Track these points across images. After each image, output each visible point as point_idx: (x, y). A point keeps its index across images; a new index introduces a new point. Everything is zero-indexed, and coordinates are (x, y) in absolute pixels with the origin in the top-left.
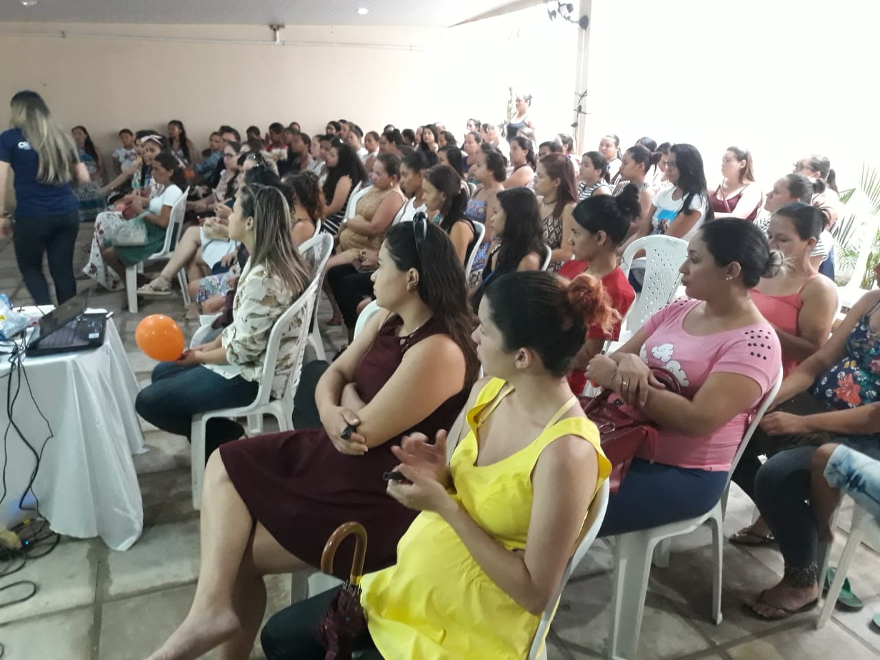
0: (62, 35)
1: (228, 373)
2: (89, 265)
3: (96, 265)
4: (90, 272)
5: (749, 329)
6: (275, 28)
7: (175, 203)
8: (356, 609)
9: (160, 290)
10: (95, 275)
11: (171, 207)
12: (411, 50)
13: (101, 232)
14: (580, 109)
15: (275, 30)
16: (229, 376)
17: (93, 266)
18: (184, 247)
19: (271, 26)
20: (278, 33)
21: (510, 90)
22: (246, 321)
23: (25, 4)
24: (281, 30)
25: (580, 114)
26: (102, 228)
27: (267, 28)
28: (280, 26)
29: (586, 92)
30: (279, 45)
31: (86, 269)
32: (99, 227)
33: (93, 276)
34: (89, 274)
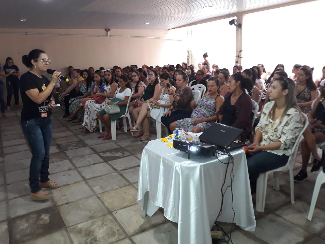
1: (280, 153)
2: (84, 122)
3: (87, 122)
4: (85, 125)
6: (107, 30)
7: (131, 94)
10: (87, 126)
11: (129, 96)
12: (155, 38)
13: (89, 109)
15: (107, 31)
17: (86, 123)
18: (143, 112)
19: (106, 30)
20: (108, 32)
22: (293, 130)
23: (22, 20)
25: (239, 58)
26: (89, 107)
27: (104, 31)
28: (109, 30)
29: (241, 50)
30: (109, 37)
31: (83, 124)
32: (87, 107)
33: (86, 127)
34: (85, 126)
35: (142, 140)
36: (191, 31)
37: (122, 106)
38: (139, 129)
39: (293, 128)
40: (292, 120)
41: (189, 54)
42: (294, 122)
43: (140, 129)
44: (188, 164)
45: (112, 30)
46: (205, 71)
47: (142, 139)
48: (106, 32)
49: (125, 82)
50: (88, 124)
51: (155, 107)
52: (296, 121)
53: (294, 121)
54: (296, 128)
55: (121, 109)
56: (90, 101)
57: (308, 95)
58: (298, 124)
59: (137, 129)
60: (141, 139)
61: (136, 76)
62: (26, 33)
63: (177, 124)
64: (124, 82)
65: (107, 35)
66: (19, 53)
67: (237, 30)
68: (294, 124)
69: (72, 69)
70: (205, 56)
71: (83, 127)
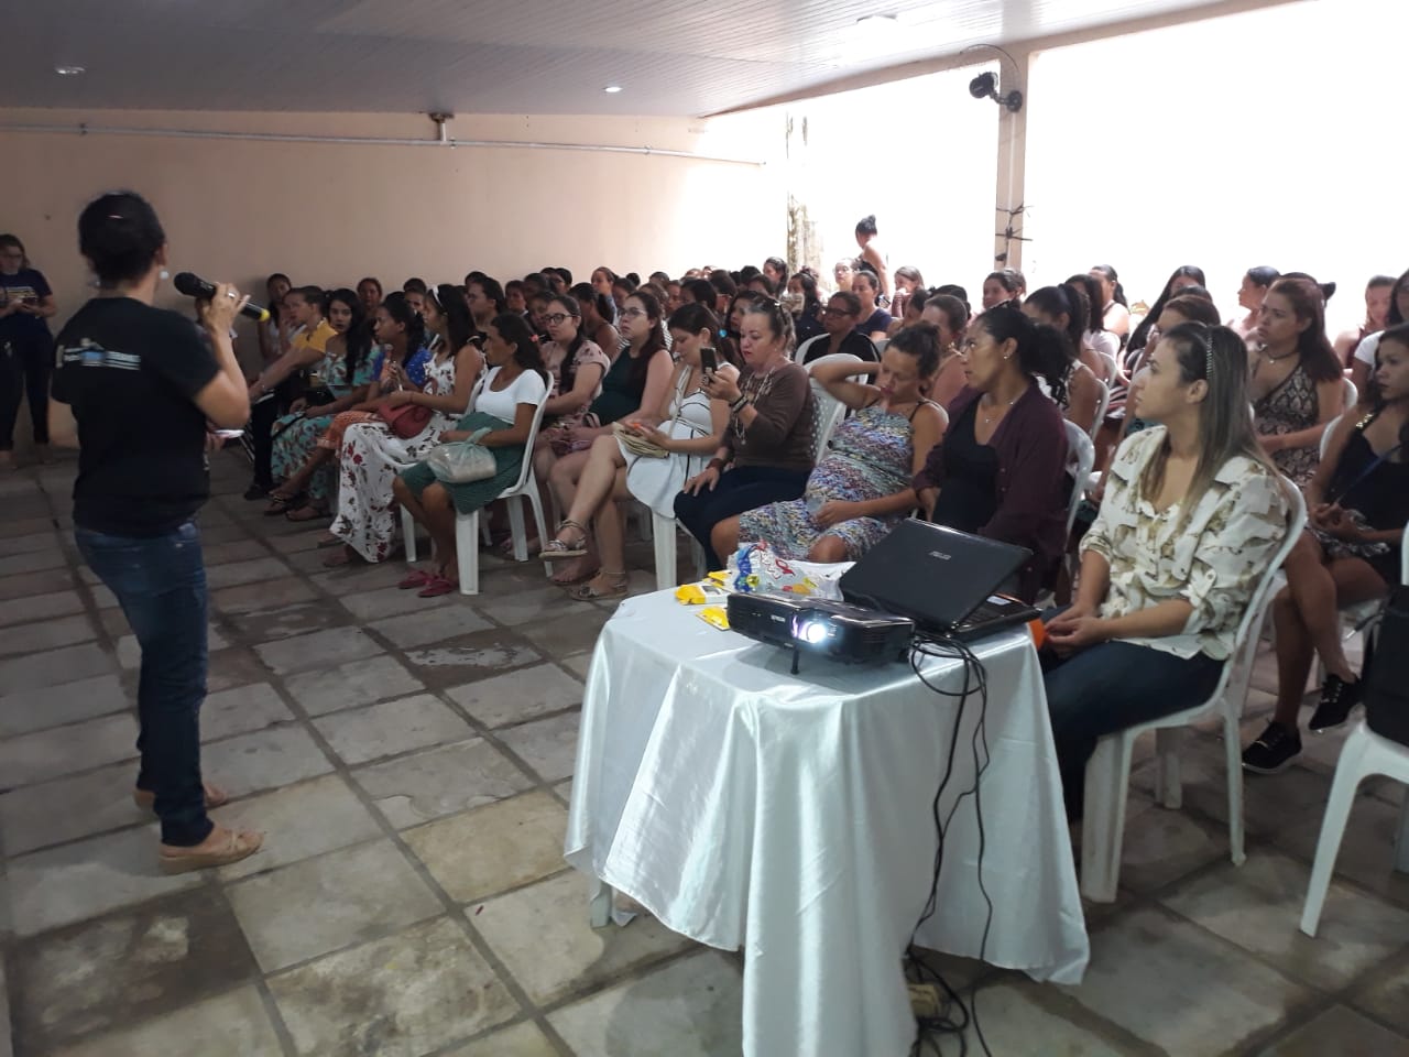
0: (79, 130)
1: (1184, 648)
2: (339, 519)
3: (350, 518)
4: (342, 531)
6: (438, 118)
10: (350, 535)
11: (535, 406)
12: (648, 153)
13: (358, 459)
14: (1009, 234)
15: (438, 122)
16: (1187, 654)
17: (345, 520)
19: (432, 116)
20: (444, 127)
23: (63, 72)
24: (448, 121)
25: (1011, 240)
26: (357, 451)
27: (425, 120)
28: (448, 115)
29: (1021, 207)
30: (445, 146)
31: (335, 528)
32: (351, 450)
33: (347, 538)
34: (340, 535)
35: (592, 596)
36: (805, 121)
37: (506, 447)
38: (578, 546)
39: (1241, 543)
40: (1237, 510)
41: (794, 221)
42: (1245, 517)
43: (581, 548)
44: (790, 696)
45: (458, 116)
46: (866, 295)
47: (593, 591)
48: (433, 124)
50: (356, 527)
51: (646, 451)
52: (1252, 513)
55: (498, 459)
56: (365, 427)
57: (1303, 402)
58: (1261, 523)
59: (571, 548)
60: (587, 589)
61: (563, 316)
62: (83, 126)
63: (745, 525)
65: (439, 138)
66: (48, 218)
67: (1003, 118)
69: (282, 287)
70: (865, 230)
71: (335, 542)
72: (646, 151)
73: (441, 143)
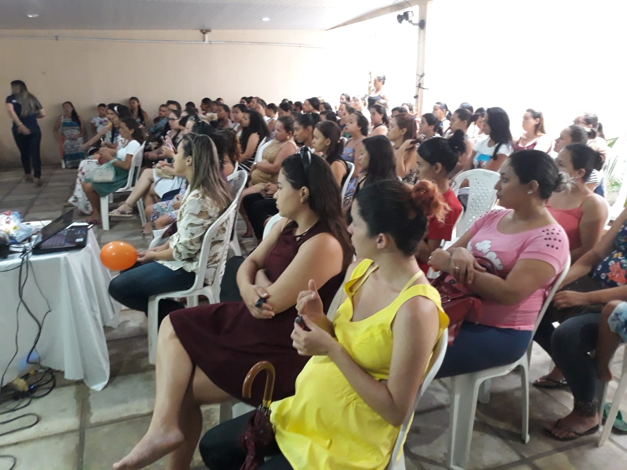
0: (55, 38)
1: (174, 266)
2: (73, 197)
3: (78, 196)
4: (74, 201)
5: (545, 228)
6: (204, 32)
7: (135, 152)
8: (268, 424)
9: (125, 213)
10: (77, 203)
11: (132, 156)
13: (83, 174)
14: (419, 86)
15: (204, 33)
16: (175, 268)
17: (76, 198)
18: (142, 184)
19: (202, 31)
20: (206, 36)
21: (370, 73)
22: (187, 229)
23: (30, 16)
24: (209, 33)
25: (420, 89)
26: (84, 171)
27: (198, 32)
28: (208, 31)
29: (424, 74)
30: (207, 44)
31: (71, 200)
32: (81, 170)
33: (75, 204)
34: (73, 203)
42: (187, 215)
43: (129, 214)
45: (213, 31)
47: (144, 232)
48: (202, 34)
49: (130, 129)
50: (80, 200)
52: (190, 213)
53: (187, 213)
54: (191, 225)
56: (88, 161)
59: (123, 213)
60: (142, 231)
62: (56, 37)
63: (155, 208)
64: (127, 129)
65: (204, 41)
66: (44, 73)
68: (188, 219)
71: (71, 205)
72: (299, 45)
73: (205, 43)
